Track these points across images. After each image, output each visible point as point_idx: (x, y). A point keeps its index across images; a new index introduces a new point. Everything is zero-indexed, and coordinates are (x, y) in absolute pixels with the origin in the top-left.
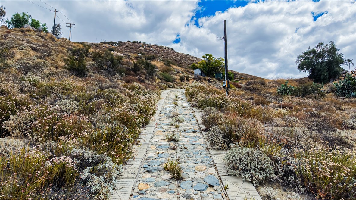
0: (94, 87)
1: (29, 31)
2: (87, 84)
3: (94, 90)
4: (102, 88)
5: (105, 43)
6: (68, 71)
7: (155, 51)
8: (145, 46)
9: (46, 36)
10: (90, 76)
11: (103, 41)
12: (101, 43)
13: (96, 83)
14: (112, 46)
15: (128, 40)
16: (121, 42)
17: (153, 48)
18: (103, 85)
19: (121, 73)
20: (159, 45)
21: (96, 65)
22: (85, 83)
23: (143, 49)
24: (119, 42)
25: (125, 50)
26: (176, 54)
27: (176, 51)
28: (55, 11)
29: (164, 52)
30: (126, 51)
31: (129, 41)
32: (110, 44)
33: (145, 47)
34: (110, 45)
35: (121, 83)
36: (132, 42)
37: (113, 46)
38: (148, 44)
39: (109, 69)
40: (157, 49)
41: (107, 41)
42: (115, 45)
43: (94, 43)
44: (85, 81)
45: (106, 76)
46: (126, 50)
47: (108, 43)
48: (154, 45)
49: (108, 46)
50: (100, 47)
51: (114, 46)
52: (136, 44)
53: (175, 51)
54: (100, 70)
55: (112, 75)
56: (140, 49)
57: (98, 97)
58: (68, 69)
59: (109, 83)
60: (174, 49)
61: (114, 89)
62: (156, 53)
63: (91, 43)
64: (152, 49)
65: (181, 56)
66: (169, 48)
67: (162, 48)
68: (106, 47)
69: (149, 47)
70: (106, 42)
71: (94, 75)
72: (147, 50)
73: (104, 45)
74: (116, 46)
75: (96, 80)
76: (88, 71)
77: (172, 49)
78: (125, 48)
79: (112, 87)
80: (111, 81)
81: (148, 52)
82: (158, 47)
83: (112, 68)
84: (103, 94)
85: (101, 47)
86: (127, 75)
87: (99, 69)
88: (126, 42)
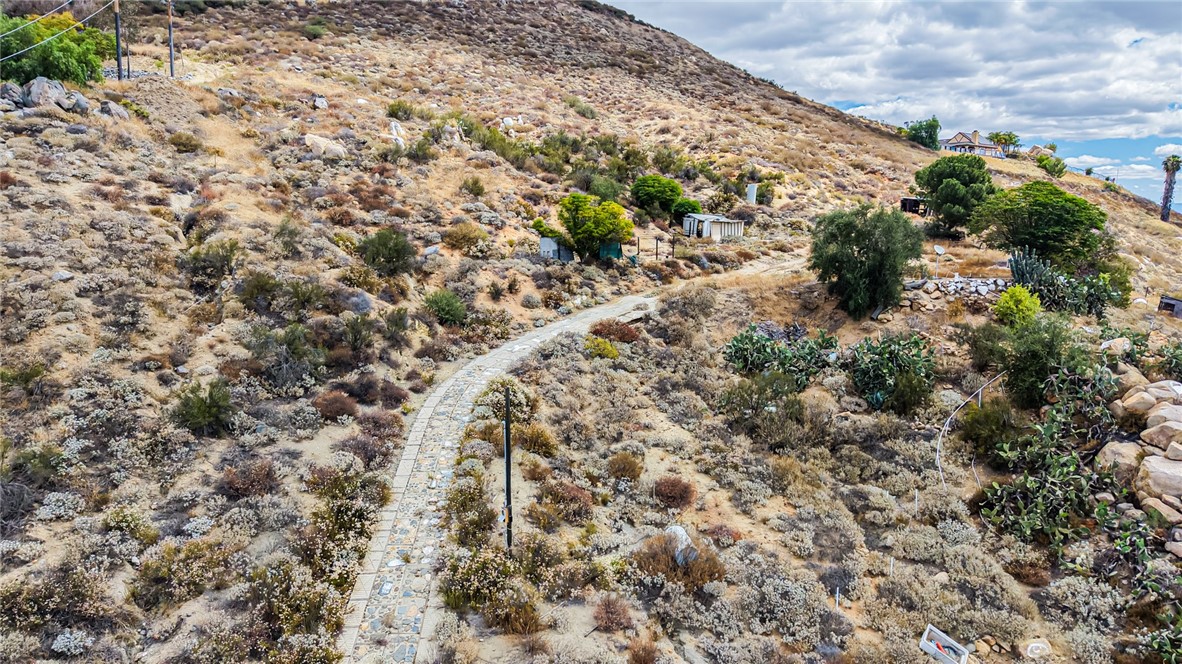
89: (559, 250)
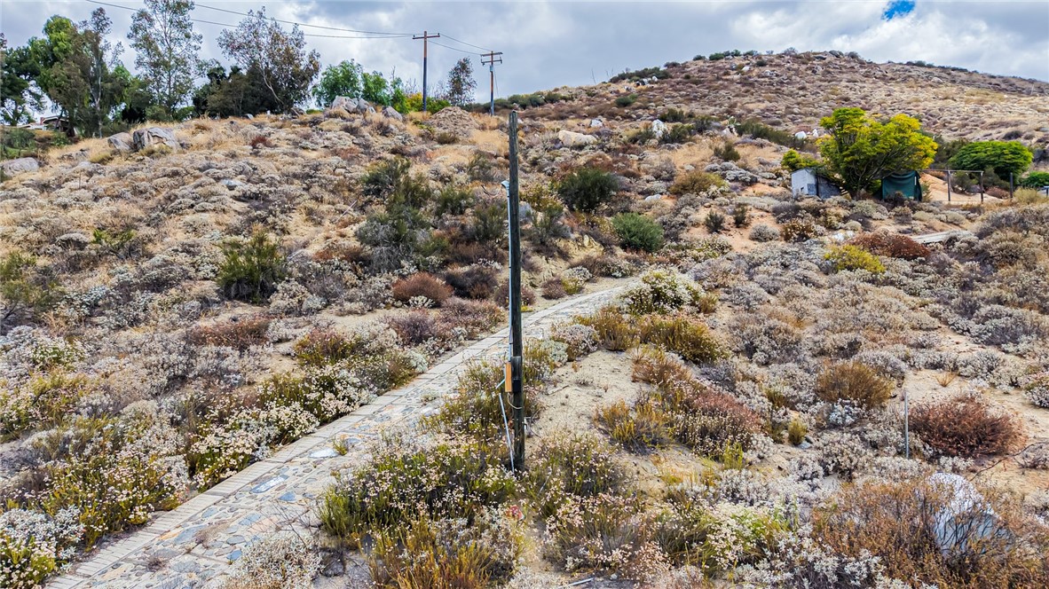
5: (623, 77)
7: (777, 75)
8: (748, 64)
11: (622, 73)
14: (638, 85)
16: (674, 65)
17: (777, 65)
24: (667, 65)
26: (864, 70)
27: (866, 59)
28: (425, 38)
29: (814, 72)
31: (699, 58)
32: (632, 81)
33: (746, 68)
34: (632, 85)
36: (708, 58)
37: (641, 87)
38: (763, 53)
40: (789, 68)
42: (648, 80)
47: (632, 77)
48: (780, 56)
49: (625, 87)
50: (599, 96)
52: (719, 64)
53: (860, 62)
62: (782, 83)
63: (577, 89)
64: (769, 70)
66: (838, 55)
67: (810, 59)
68: (617, 92)
69: (761, 63)
70: (626, 74)
73: (613, 87)
74: (651, 82)
77: (853, 56)
78: (678, 83)
82: (797, 58)
88: (690, 59)
89: (817, 185)
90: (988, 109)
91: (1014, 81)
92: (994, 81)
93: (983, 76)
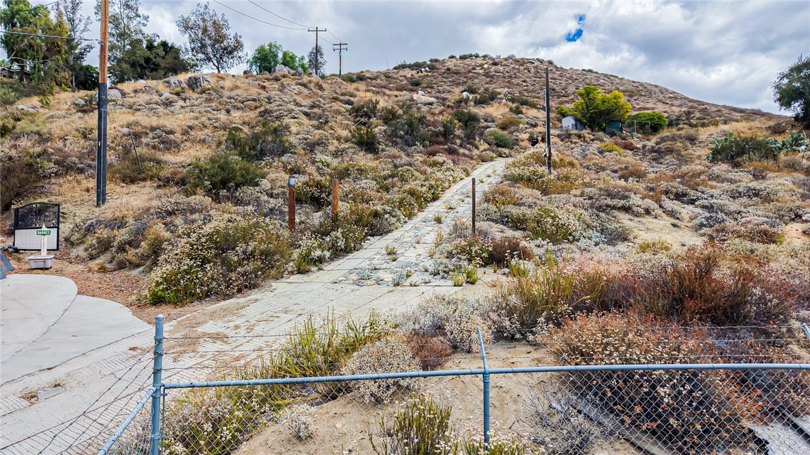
0: (388, 166)
1: (284, 76)
2: (380, 163)
3: (388, 170)
4: (396, 167)
5: (403, 67)
6: (356, 146)
7: (507, 72)
8: (486, 63)
9: (310, 82)
10: (383, 150)
11: (400, 64)
12: (395, 68)
13: (390, 160)
14: (418, 72)
15: (450, 55)
16: (436, 61)
17: (505, 65)
18: (398, 163)
19: (422, 140)
20: (518, 57)
21: (389, 132)
22: (378, 162)
23: (481, 71)
24: (431, 61)
25: (444, 80)
26: (559, 73)
27: (559, 66)
28: (317, 31)
29: (529, 71)
30: (444, 82)
31: (452, 57)
32: (413, 70)
33: (486, 66)
34: (414, 72)
35: (419, 158)
36: (458, 57)
37: (420, 74)
38: (494, 57)
39: (406, 137)
40: (513, 68)
41: (408, 63)
42: (423, 70)
43: (381, 71)
44: (377, 159)
45: (402, 149)
46: (445, 78)
47: (410, 67)
48: (506, 59)
49: (408, 73)
50: (394, 78)
51: (422, 72)
52: (468, 61)
53: (556, 67)
54: (395, 139)
55: (410, 146)
56: (475, 73)
57: (392, 176)
58: (356, 144)
59: (405, 159)
60: (556, 63)
61: (408, 167)
62: (511, 77)
63: (377, 72)
64: (501, 68)
65: (571, 78)
66: (541, 62)
67: (525, 63)
68: (405, 76)
69: (495, 64)
70: (405, 65)
71: (387, 149)
72: (490, 72)
73: (402, 73)
74: (426, 71)
75: (389, 157)
76: (379, 143)
77: (550, 63)
78: (444, 73)
79: (407, 165)
80: (408, 155)
81: (492, 77)
82: (517, 61)
83: (410, 135)
84: (397, 174)
85: (396, 78)
86: (432, 143)
87: (392, 138)
88: (446, 57)
89: (576, 124)
90: (635, 100)
91: (646, 85)
92: (635, 85)
93: (628, 80)
